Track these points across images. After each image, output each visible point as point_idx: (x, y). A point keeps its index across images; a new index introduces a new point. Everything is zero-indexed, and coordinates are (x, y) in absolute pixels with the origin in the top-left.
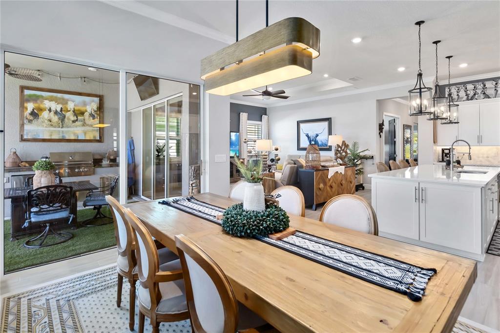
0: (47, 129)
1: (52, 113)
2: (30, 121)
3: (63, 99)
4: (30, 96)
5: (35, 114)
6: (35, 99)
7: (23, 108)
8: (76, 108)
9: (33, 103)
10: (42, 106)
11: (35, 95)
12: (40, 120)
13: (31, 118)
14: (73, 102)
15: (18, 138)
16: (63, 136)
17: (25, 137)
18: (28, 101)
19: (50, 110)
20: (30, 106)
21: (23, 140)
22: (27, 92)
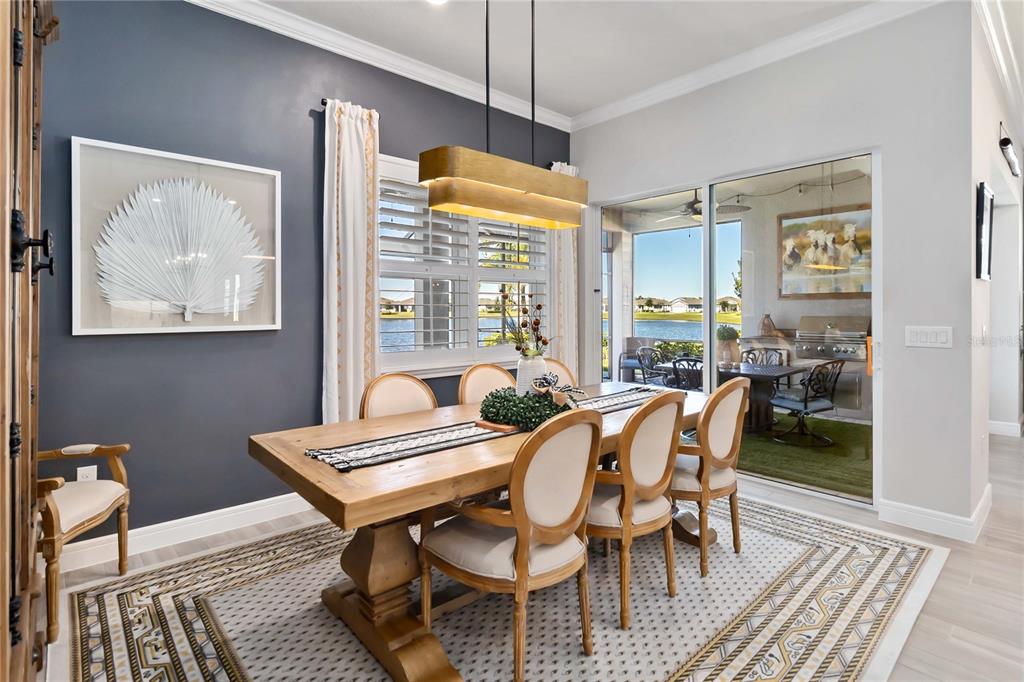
0: (812, 277)
1: (820, 249)
2: (790, 267)
3: (837, 222)
4: (790, 228)
5: (795, 256)
6: (795, 231)
7: (781, 247)
8: (859, 234)
9: (794, 238)
10: (805, 241)
11: (795, 225)
12: (803, 264)
13: (791, 262)
14: (854, 223)
15: (776, 293)
16: (836, 289)
17: (784, 292)
18: (787, 236)
19: (816, 246)
20: (789, 244)
21: (781, 296)
22: (786, 223)
